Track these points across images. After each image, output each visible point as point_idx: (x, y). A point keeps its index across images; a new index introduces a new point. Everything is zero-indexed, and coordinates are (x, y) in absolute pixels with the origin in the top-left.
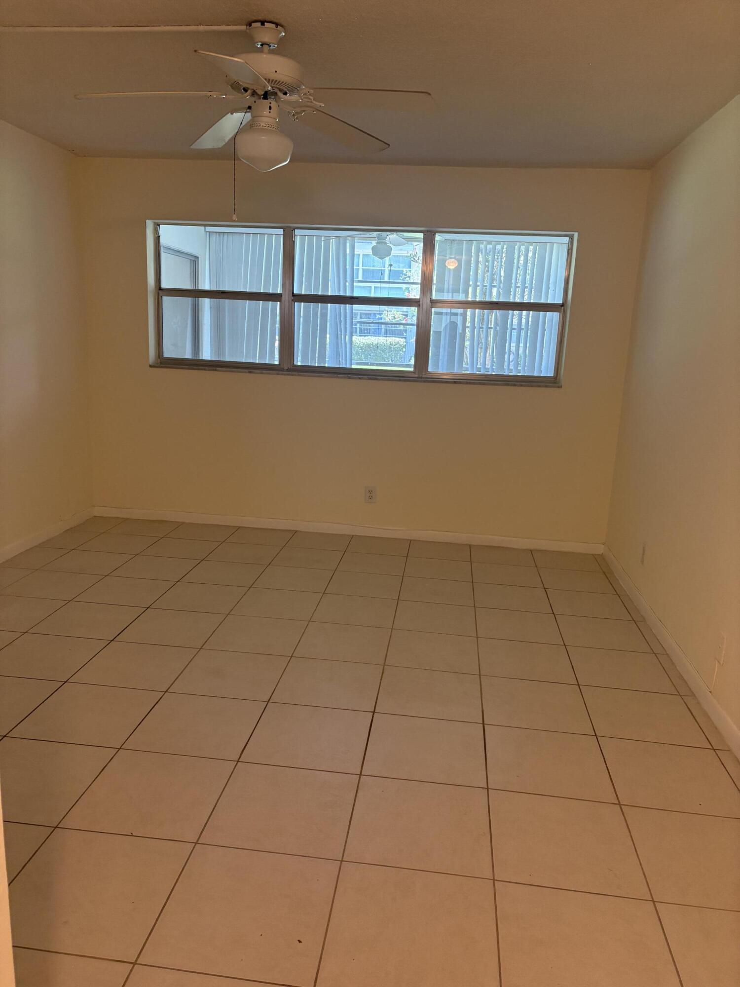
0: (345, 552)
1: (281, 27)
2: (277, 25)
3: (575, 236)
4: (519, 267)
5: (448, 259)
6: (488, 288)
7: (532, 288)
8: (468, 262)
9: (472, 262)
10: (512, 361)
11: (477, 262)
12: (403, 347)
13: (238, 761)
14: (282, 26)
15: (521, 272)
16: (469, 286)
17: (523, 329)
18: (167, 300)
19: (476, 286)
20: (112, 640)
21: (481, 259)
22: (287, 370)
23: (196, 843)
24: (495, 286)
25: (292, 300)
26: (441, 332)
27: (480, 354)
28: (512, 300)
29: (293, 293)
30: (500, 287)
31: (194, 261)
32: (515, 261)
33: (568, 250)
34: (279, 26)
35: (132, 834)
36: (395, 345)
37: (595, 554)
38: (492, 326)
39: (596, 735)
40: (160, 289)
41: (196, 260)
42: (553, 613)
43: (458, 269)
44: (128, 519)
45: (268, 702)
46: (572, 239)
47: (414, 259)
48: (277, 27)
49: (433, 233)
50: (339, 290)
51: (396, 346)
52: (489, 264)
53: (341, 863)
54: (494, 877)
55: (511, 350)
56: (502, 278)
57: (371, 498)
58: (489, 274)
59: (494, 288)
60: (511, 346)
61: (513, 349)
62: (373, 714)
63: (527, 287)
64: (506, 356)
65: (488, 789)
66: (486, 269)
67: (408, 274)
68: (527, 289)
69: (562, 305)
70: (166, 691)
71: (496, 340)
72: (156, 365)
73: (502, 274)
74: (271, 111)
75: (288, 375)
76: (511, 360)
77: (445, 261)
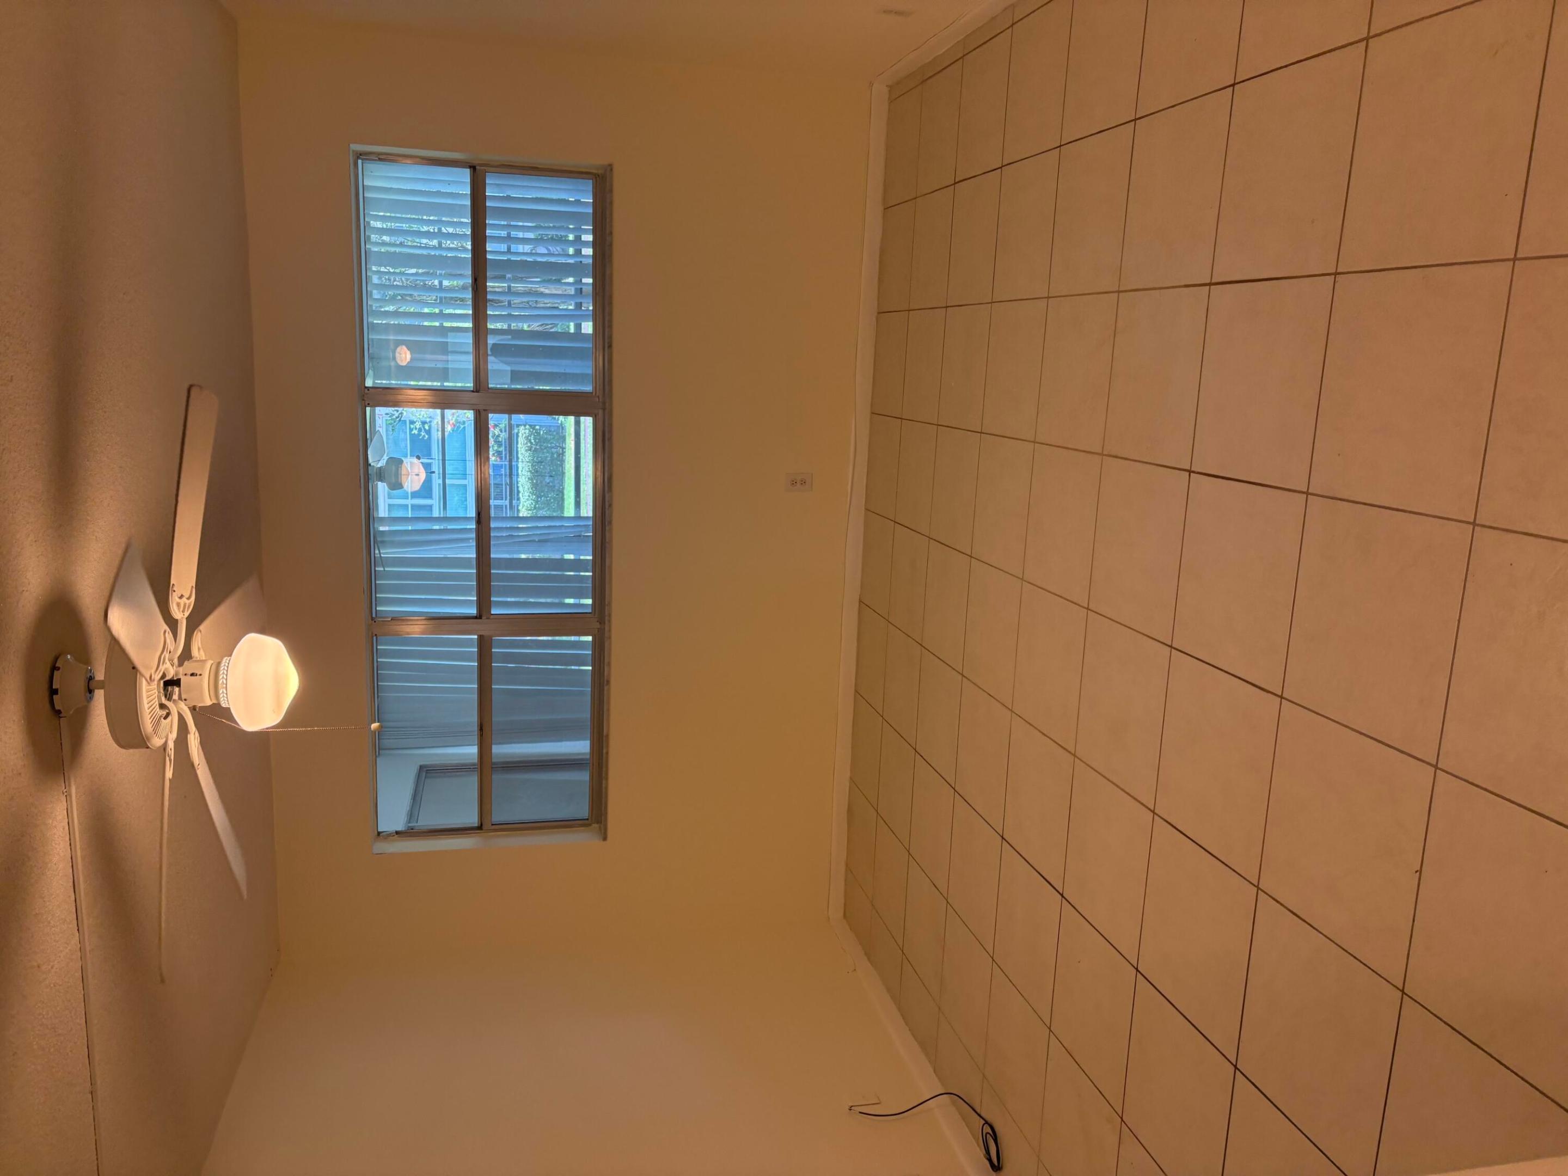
0: (895, 522)
1: (58, 661)
2: (54, 668)
3: (354, 149)
4: (401, 243)
5: (396, 362)
6: (443, 295)
7: (440, 222)
8: (400, 329)
9: (396, 322)
10: (548, 250)
11: (396, 314)
12: (534, 429)
13: (1281, 697)
14: (56, 659)
15: (409, 241)
16: (442, 326)
17: (509, 234)
18: (499, 815)
19: (441, 316)
20: (1062, 895)
21: (391, 308)
22: (600, 623)
23: (1436, 767)
24: (441, 283)
25: (488, 618)
26: (512, 372)
27: (547, 303)
28: (469, 255)
29: (476, 618)
30: (441, 275)
31: (426, 773)
32: (392, 249)
33: (380, 160)
34: (57, 665)
35: (1416, 872)
36: (531, 443)
37: (889, 98)
38: (506, 285)
39: (1233, 85)
40: (480, 827)
41: (425, 769)
42: (1001, 168)
43: (411, 346)
44: (847, 865)
45: (1171, 647)
46: (361, 155)
47: (397, 418)
48: (58, 669)
49: (366, 390)
50: (467, 540)
51: (533, 441)
52: (399, 294)
53: (1478, 525)
54: (1508, 260)
55: (529, 251)
56: (420, 271)
57: (803, 482)
58: (416, 294)
59: (444, 284)
60: (523, 253)
61: (527, 248)
62: (1194, 472)
63: (440, 230)
64: (539, 259)
65: (1336, 274)
66: (408, 298)
67: (418, 427)
68: (443, 229)
69: (473, 168)
70: (1153, 812)
71: (522, 278)
72: (603, 831)
73: (413, 271)
74: (198, 674)
75: (609, 621)
76: (546, 252)
77: (399, 368)
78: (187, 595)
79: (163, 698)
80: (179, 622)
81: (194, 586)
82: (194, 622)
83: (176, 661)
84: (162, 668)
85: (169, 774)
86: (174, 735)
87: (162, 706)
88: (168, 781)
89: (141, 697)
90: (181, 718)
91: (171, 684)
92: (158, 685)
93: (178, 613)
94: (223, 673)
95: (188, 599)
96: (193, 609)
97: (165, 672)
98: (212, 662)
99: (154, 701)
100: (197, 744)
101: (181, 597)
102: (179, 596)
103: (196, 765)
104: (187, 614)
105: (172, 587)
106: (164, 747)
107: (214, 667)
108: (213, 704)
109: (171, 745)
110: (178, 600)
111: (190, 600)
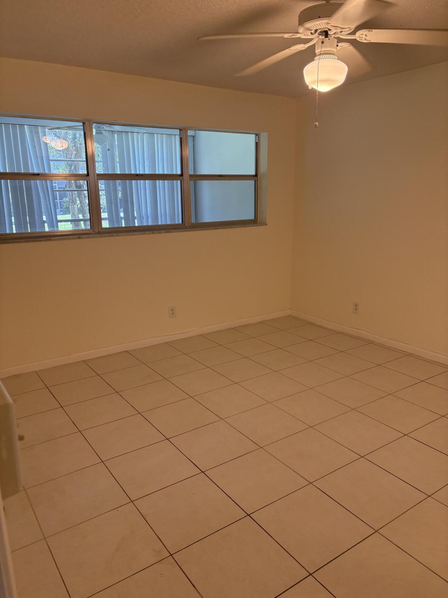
74: (332, 46)
78: (367, 38)
79: (320, 31)
80: (354, 35)
81: (371, 42)
82: (354, 43)
83: (336, 36)
84: (333, 29)
85: (286, 36)
86: (303, 37)
87: (316, 31)
88: (283, 36)
89: (321, 20)
90: (311, 40)
91: (326, 34)
92: (326, 28)
93: (359, 34)
94: (331, 57)
95: (365, 39)
96: (361, 42)
97: (331, 30)
98: (335, 51)
99: (320, 26)
100: (300, 48)
101: (366, 35)
102: (367, 35)
103: (290, 48)
104: (358, 39)
105: (371, 31)
106: (298, 33)
107: (333, 52)
108: (316, 54)
109: (298, 36)
110: (364, 34)
111: (364, 40)
